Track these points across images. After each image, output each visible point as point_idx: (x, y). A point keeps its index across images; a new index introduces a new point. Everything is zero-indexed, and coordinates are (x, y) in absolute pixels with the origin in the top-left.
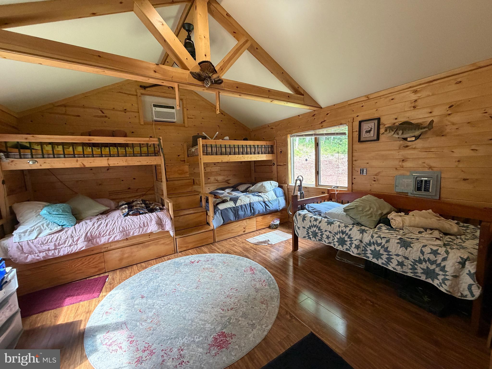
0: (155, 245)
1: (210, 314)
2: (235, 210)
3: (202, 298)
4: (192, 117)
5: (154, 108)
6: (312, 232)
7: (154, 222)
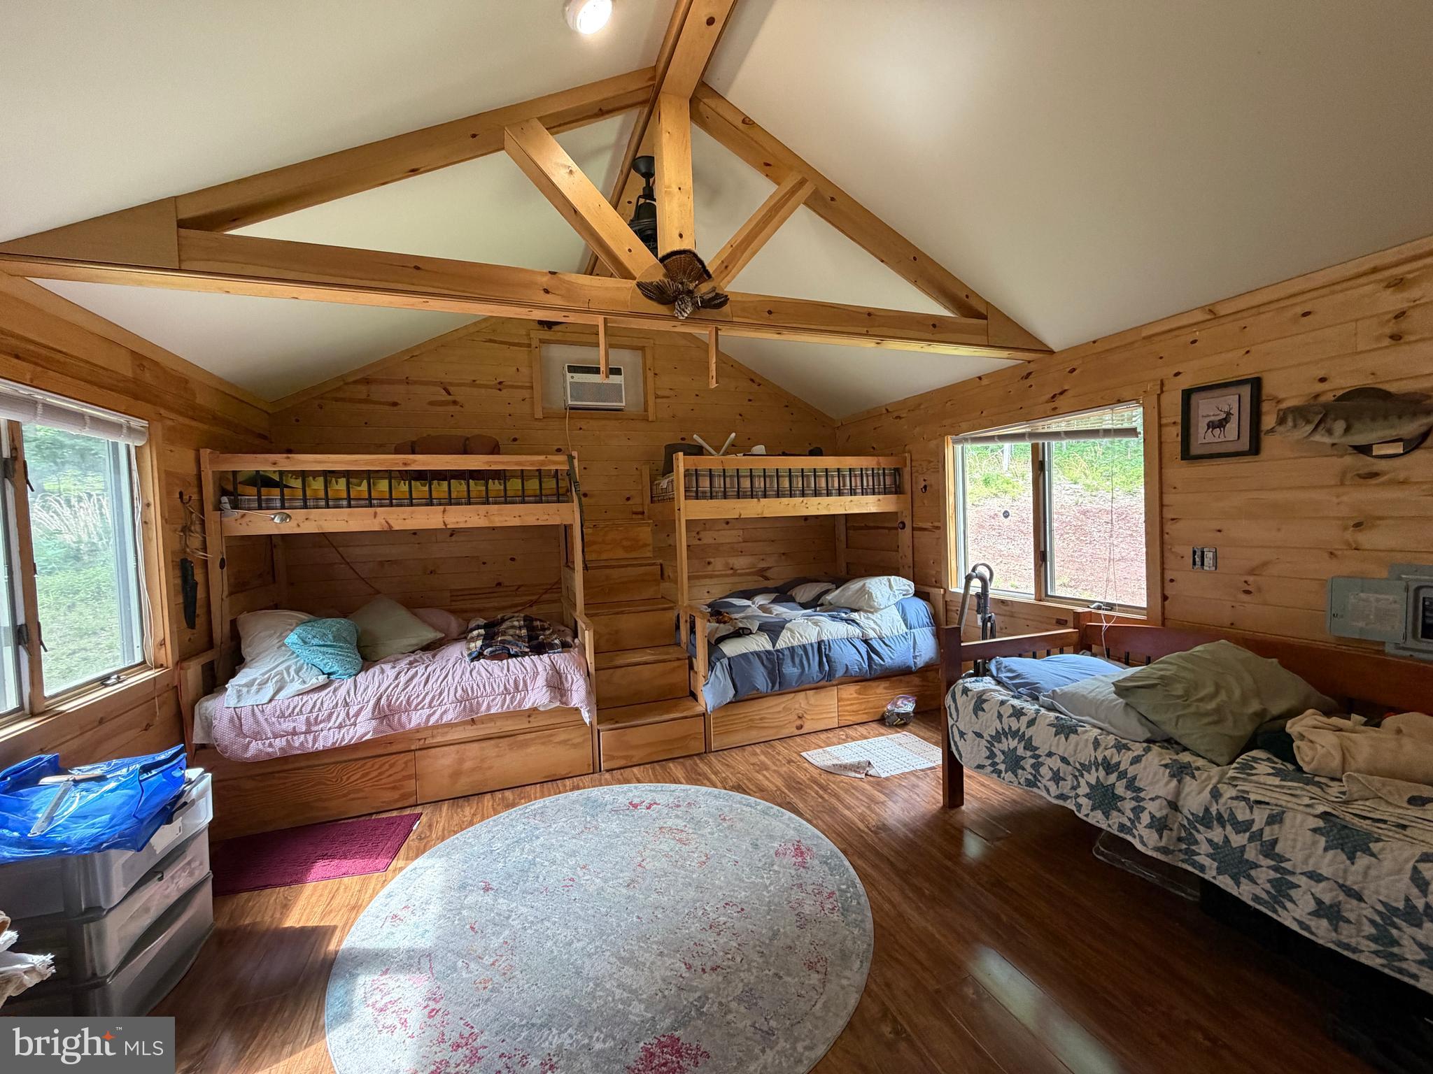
0: (543, 744)
1: (652, 972)
2: (773, 661)
3: (638, 917)
4: (667, 393)
5: (569, 375)
6: (1003, 752)
7: (541, 681)
